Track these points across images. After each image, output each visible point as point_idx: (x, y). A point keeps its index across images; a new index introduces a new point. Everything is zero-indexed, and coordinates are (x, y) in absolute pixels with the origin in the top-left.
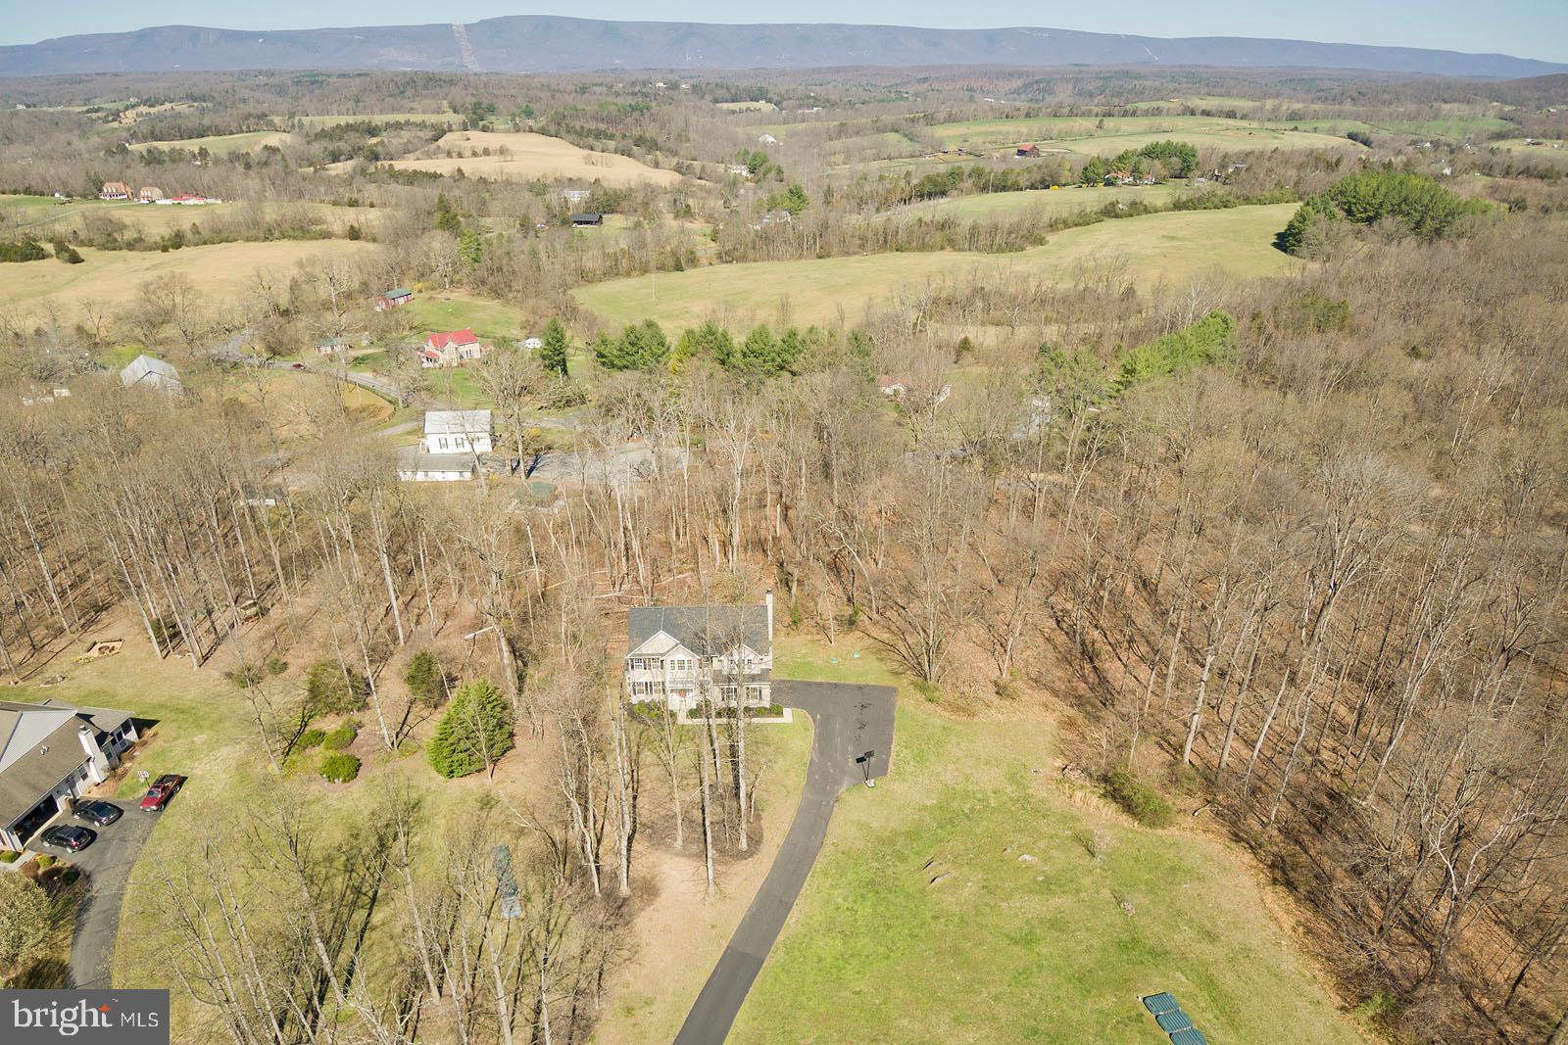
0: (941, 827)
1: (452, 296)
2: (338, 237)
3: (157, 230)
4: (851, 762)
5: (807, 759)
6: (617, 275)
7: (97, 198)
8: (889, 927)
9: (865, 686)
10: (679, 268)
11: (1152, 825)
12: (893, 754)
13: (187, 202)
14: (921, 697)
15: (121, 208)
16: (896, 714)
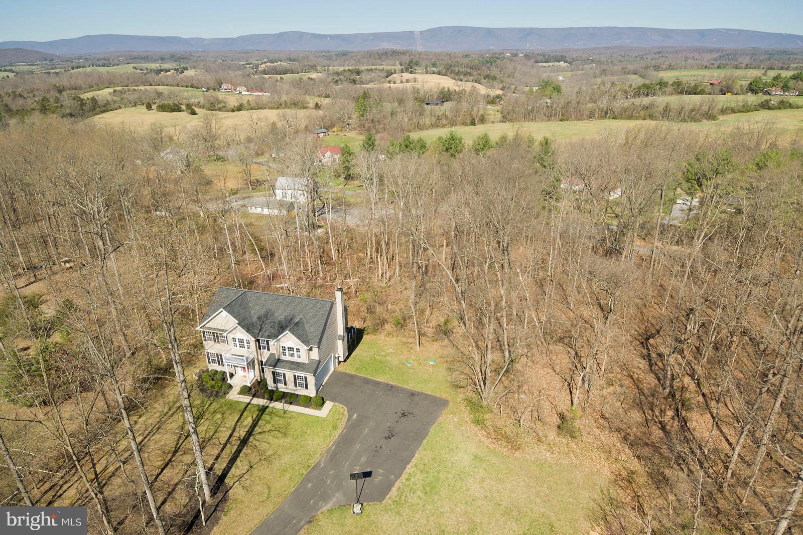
1: (348, 134)
2: (310, 109)
5: (313, 462)
6: (437, 126)
7: (219, 90)
9: (420, 394)
10: (473, 123)
13: (255, 94)
15: (228, 95)
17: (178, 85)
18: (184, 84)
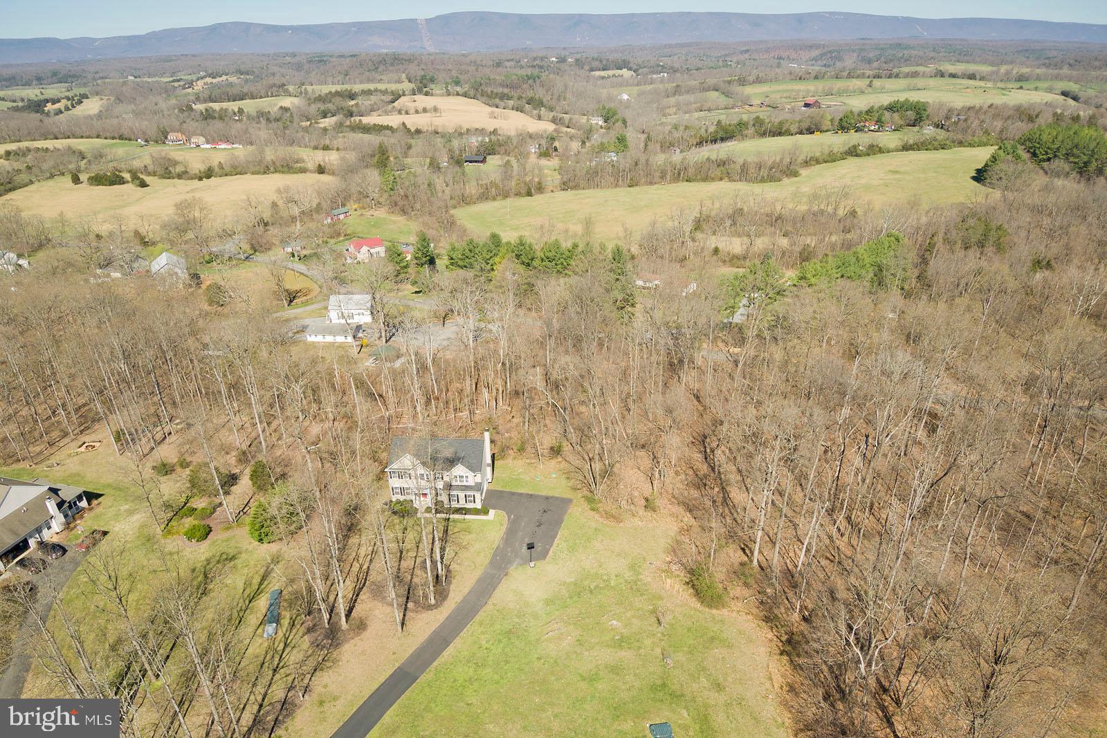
0: (571, 598)
1: (376, 213)
2: (311, 172)
3: (197, 166)
4: (525, 547)
5: (495, 546)
6: (487, 199)
7: (164, 143)
8: (507, 662)
9: (551, 497)
10: (529, 194)
11: (710, 606)
12: (555, 545)
13: (220, 147)
14: (586, 506)
15: (177, 150)
16: (566, 518)
17: (98, 137)
18: (108, 135)
